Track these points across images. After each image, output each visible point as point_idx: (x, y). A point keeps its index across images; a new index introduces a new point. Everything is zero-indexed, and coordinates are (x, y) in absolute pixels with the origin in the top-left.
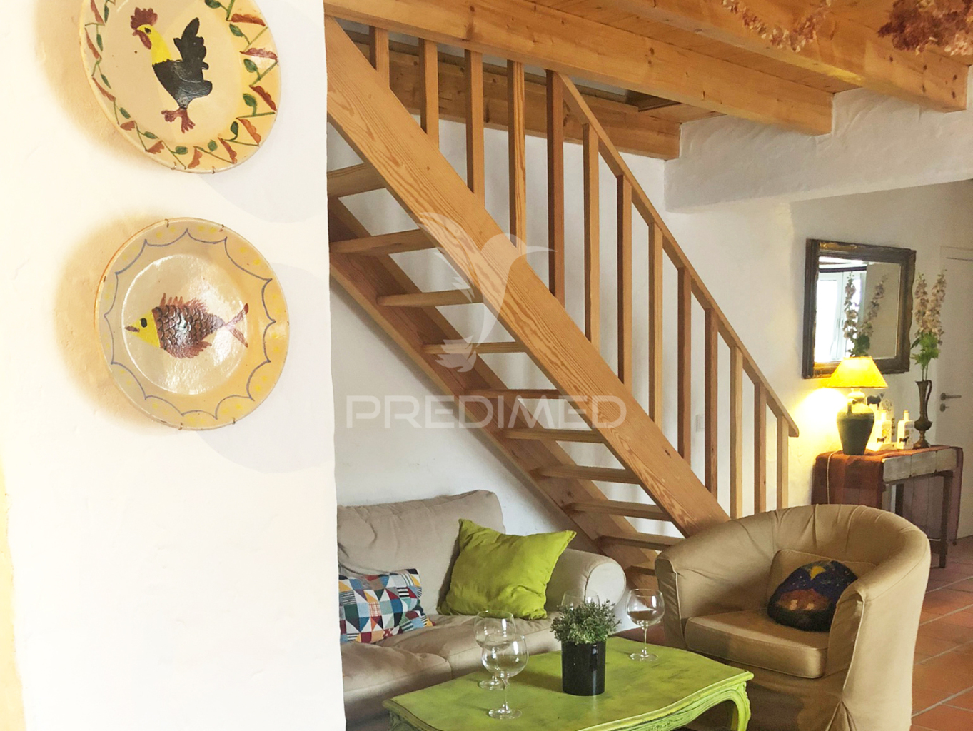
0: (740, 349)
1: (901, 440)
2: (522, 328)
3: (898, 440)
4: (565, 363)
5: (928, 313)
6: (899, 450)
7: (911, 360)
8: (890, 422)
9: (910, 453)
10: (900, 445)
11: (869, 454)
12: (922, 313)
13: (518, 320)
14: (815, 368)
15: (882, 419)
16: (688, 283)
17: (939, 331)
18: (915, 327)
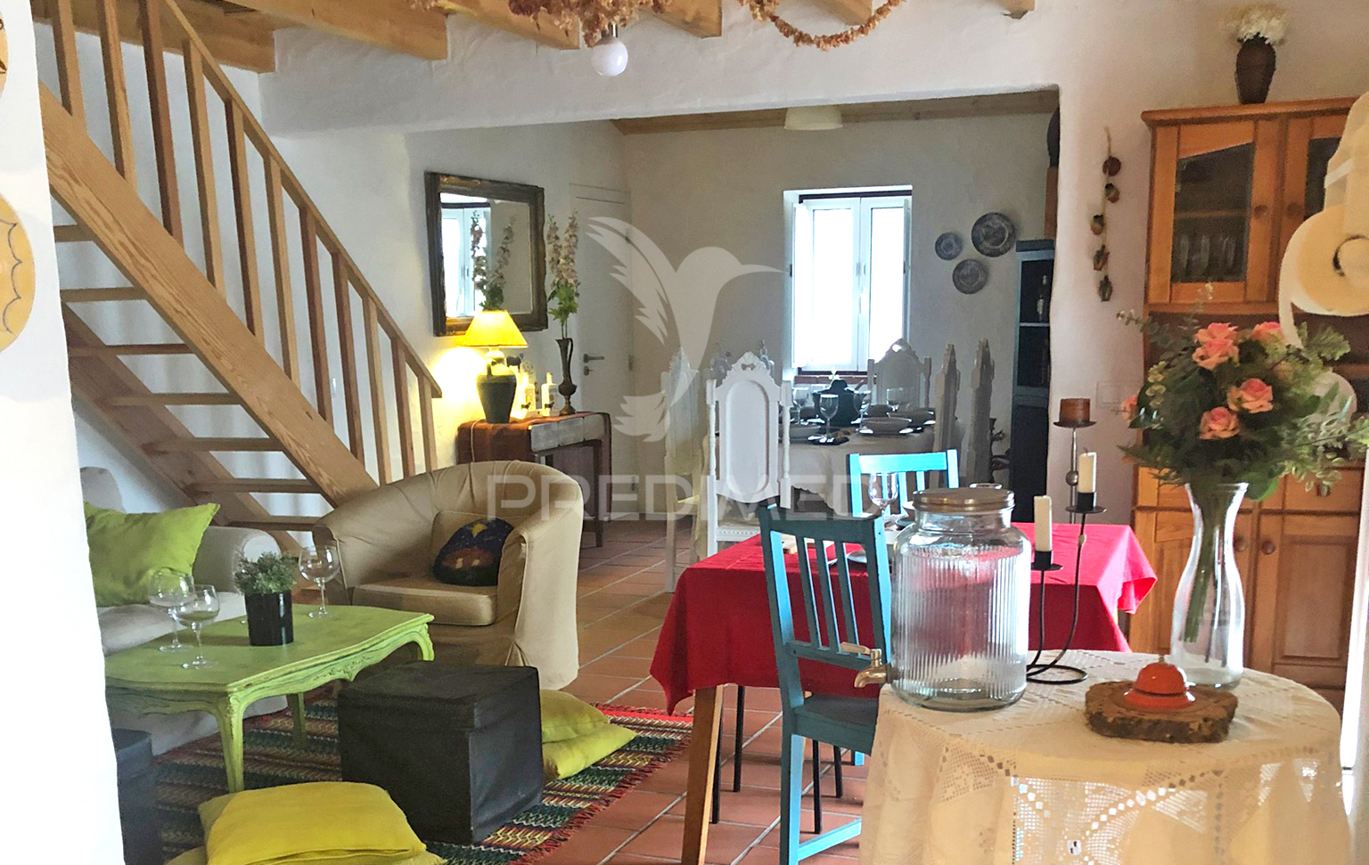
0: (372, 298)
1: (546, 406)
2: (141, 272)
3: (543, 406)
4: (191, 313)
5: (562, 261)
6: (545, 417)
7: (548, 315)
8: (533, 387)
9: (555, 419)
10: (545, 412)
11: (515, 422)
12: (556, 261)
13: (136, 263)
14: (448, 324)
15: (524, 383)
16: (312, 223)
17: (575, 281)
18: (550, 278)
